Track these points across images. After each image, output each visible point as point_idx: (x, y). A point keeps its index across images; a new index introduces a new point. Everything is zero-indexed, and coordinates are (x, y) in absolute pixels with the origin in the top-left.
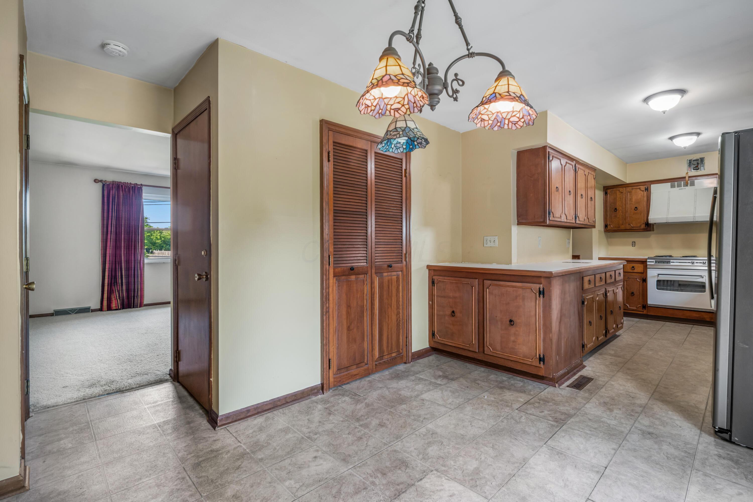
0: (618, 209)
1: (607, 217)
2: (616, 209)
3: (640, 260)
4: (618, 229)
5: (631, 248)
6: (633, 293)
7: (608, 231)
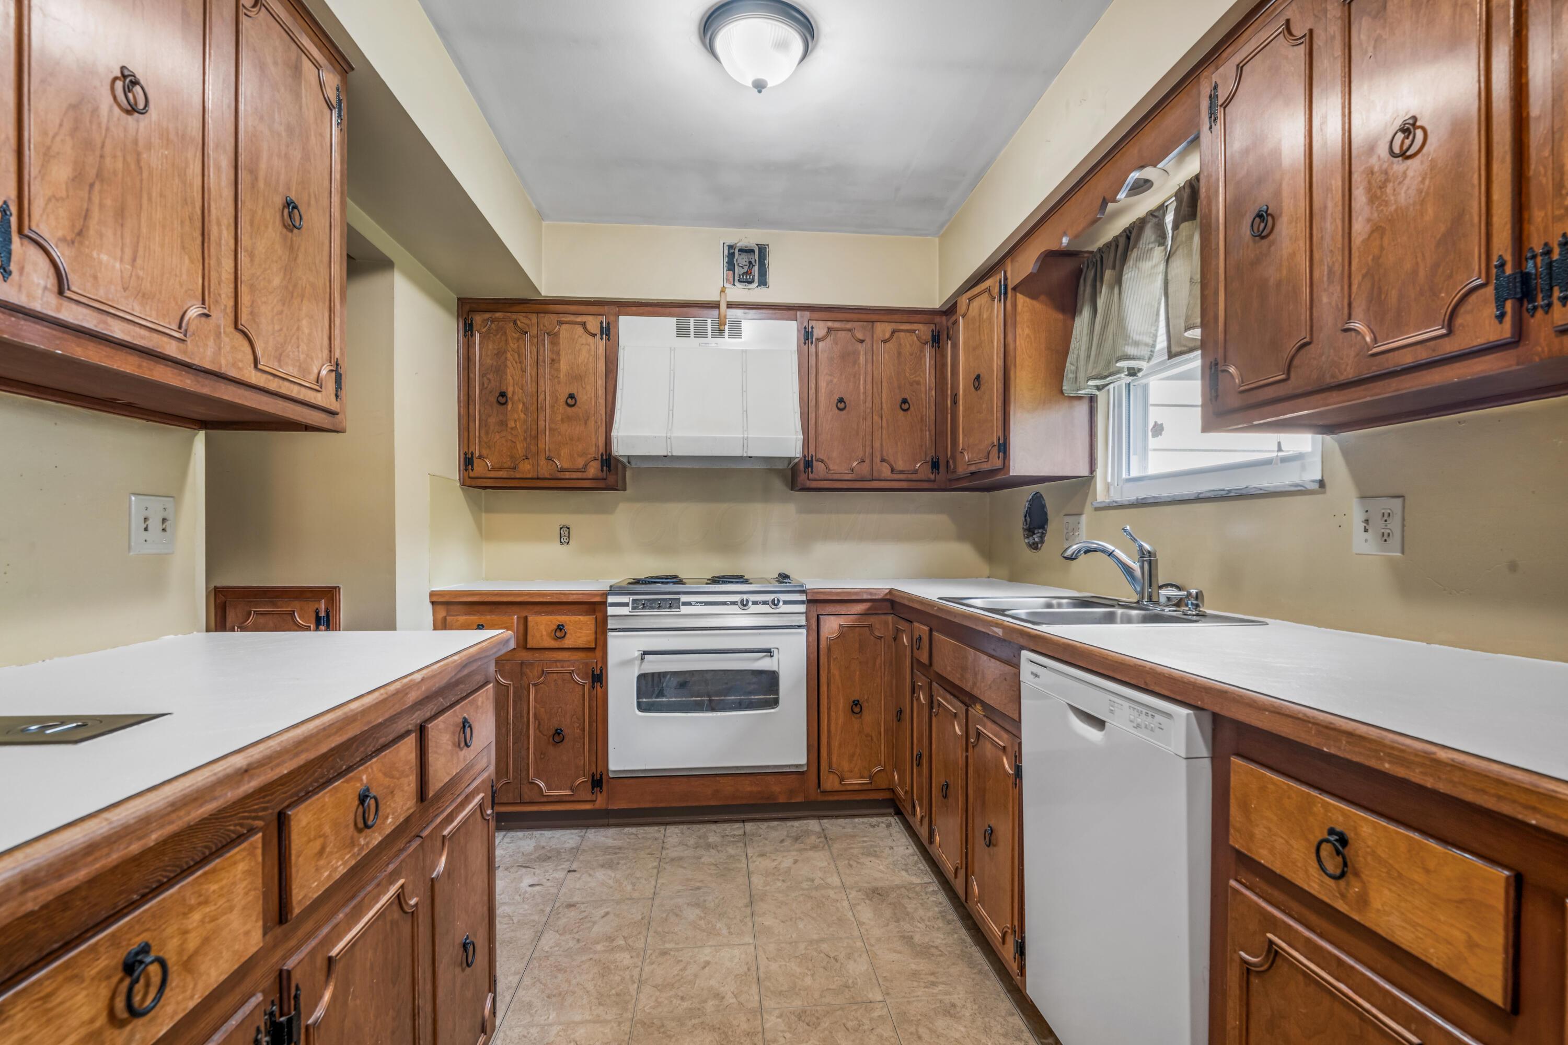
0: (510, 395)
1: (471, 424)
2: (503, 394)
3: (585, 599)
4: (512, 474)
5: (553, 550)
6: (558, 732)
7: (474, 483)
